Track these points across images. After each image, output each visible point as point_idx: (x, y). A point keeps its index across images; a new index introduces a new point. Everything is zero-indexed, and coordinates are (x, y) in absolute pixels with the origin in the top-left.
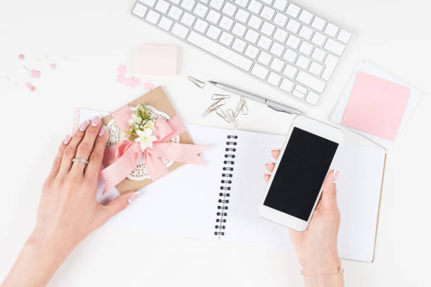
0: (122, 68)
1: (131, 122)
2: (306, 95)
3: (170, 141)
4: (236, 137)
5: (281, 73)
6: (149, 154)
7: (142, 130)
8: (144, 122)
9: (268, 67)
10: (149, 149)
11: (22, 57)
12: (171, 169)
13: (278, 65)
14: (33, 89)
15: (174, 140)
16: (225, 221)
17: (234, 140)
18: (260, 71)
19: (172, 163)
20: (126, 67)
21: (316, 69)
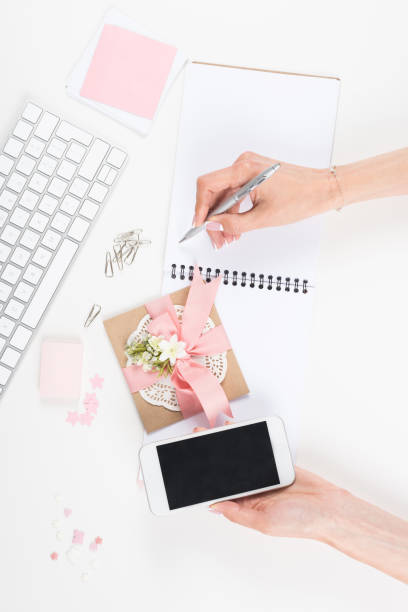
0: (72, 418)
1: (147, 367)
2: (113, 167)
3: (180, 318)
4: (174, 266)
5: (82, 200)
6: (194, 348)
7: (160, 353)
8: (149, 349)
9: (72, 218)
10: (187, 347)
11: (54, 556)
12: (218, 323)
13: (70, 205)
14: (98, 540)
15: (178, 314)
16: (288, 280)
17: (178, 270)
18: (79, 229)
19: (210, 321)
20: (70, 414)
21: (76, 152)
